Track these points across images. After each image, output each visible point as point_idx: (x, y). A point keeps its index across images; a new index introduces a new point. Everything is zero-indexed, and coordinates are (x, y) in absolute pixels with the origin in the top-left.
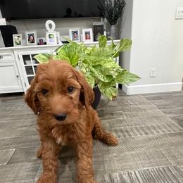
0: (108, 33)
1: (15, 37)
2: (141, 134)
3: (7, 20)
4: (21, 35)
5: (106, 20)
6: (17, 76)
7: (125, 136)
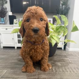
1: (15, 20)
3: (13, 13)
4: (18, 20)
6: (13, 39)
7: (71, 71)
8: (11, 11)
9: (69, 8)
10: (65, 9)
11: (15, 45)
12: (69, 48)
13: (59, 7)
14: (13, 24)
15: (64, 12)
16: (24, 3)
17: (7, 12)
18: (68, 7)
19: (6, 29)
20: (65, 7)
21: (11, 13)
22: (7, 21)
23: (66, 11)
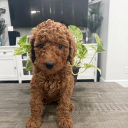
0: (90, 39)
1: (18, 39)
2: (114, 109)
3: (14, 28)
5: (88, 29)
6: (15, 68)
7: (98, 110)
8: (12, 25)
9: (102, 18)
10: (95, 19)
11: (19, 77)
12: (105, 79)
13: (87, 17)
14: (15, 44)
15: (94, 24)
16: (33, 12)
17: (5, 26)
18: (100, 17)
19: (4, 53)
20: (95, 16)
21: (12, 27)
22: (5, 40)
23: (97, 22)
